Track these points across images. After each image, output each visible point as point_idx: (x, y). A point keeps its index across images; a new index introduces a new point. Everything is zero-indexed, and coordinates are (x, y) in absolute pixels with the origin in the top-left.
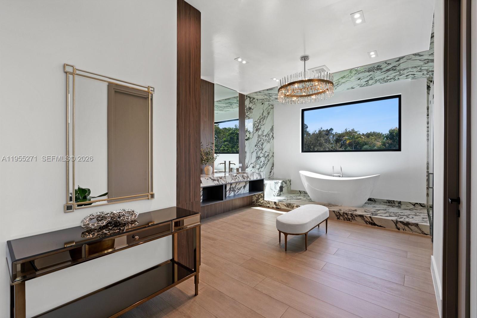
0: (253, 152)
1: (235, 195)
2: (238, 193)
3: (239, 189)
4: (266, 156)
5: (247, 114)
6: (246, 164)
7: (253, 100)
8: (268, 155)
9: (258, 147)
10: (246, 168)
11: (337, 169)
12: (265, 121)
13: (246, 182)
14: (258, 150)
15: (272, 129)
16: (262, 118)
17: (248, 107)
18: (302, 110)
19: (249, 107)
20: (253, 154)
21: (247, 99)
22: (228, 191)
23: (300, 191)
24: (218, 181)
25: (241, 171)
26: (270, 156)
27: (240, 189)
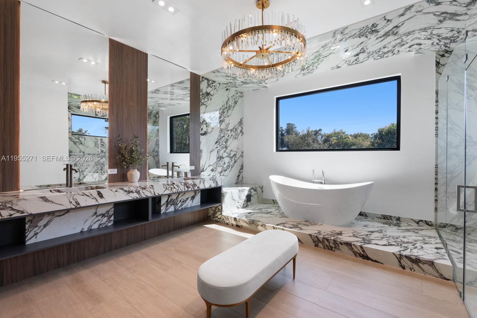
0: (212, 151)
1: (176, 211)
2: (182, 207)
3: (183, 202)
4: (231, 156)
5: (203, 101)
6: (201, 166)
7: (212, 83)
8: (235, 155)
9: (220, 144)
10: (202, 172)
11: (318, 173)
12: (230, 111)
13: (195, 191)
14: (220, 148)
15: (241, 123)
16: (226, 108)
17: (204, 91)
18: (277, 98)
19: (207, 92)
20: (212, 153)
21: (203, 81)
22: (164, 205)
23: (273, 200)
24: (138, 192)
25: (192, 175)
26: (238, 156)
27: (186, 201)
